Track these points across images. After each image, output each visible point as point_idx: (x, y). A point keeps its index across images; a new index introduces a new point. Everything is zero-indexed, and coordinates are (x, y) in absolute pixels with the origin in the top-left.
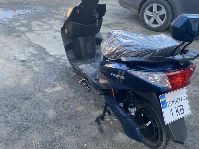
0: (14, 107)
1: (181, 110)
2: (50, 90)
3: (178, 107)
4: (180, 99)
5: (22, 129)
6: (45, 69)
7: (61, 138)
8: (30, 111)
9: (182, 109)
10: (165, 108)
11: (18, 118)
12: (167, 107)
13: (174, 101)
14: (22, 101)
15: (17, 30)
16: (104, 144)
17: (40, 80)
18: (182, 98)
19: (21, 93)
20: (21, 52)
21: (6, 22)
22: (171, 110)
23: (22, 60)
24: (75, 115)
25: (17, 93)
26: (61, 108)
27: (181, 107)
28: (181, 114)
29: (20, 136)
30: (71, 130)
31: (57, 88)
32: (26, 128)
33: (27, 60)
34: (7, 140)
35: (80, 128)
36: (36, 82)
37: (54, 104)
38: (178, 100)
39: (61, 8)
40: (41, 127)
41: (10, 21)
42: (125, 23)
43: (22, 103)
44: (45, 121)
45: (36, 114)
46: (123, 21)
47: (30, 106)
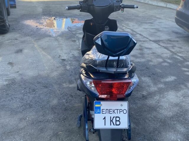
0: (34, 90)
1: (116, 121)
2: (67, 85)
3: (114, 117)
4: (119, 111)
5: (28, 106)
6: (74, 69)
7: (47, 121)
8: (41, 97)
9: (119, 121)
10: (97, 113)
11: (31, 99)
12: (100, 113)
13: (110, 110)
14: (42, 87)
15: (76, 36)
16: (74, 138)
17: (65, 76)
18: (121, 111)
19: (45, 82)
20: (67, 53)
21: (73, 30)
22: (105, 118)
23: (63, 59)
24: (70, 109)
25: (43, 82)
26: (64, 101)
27: (118, 119)
28: (116, 125)
29: (23, 111)
30: (59, 118)
31: (73, 84)
32: (31, 106)
33: (66, 60)
34: (14, 111)
35: (67, 119)
36: (61, 77)
37: (61, 96)
38: (116, 111)
39: (125, 22)
40: (41, 109)
41: (77, 29)
42: (177, 41)
43: (41, 89)
44: (46, 106)
45: (44, 99)
46: (177, 39)
47: (44, 93)
